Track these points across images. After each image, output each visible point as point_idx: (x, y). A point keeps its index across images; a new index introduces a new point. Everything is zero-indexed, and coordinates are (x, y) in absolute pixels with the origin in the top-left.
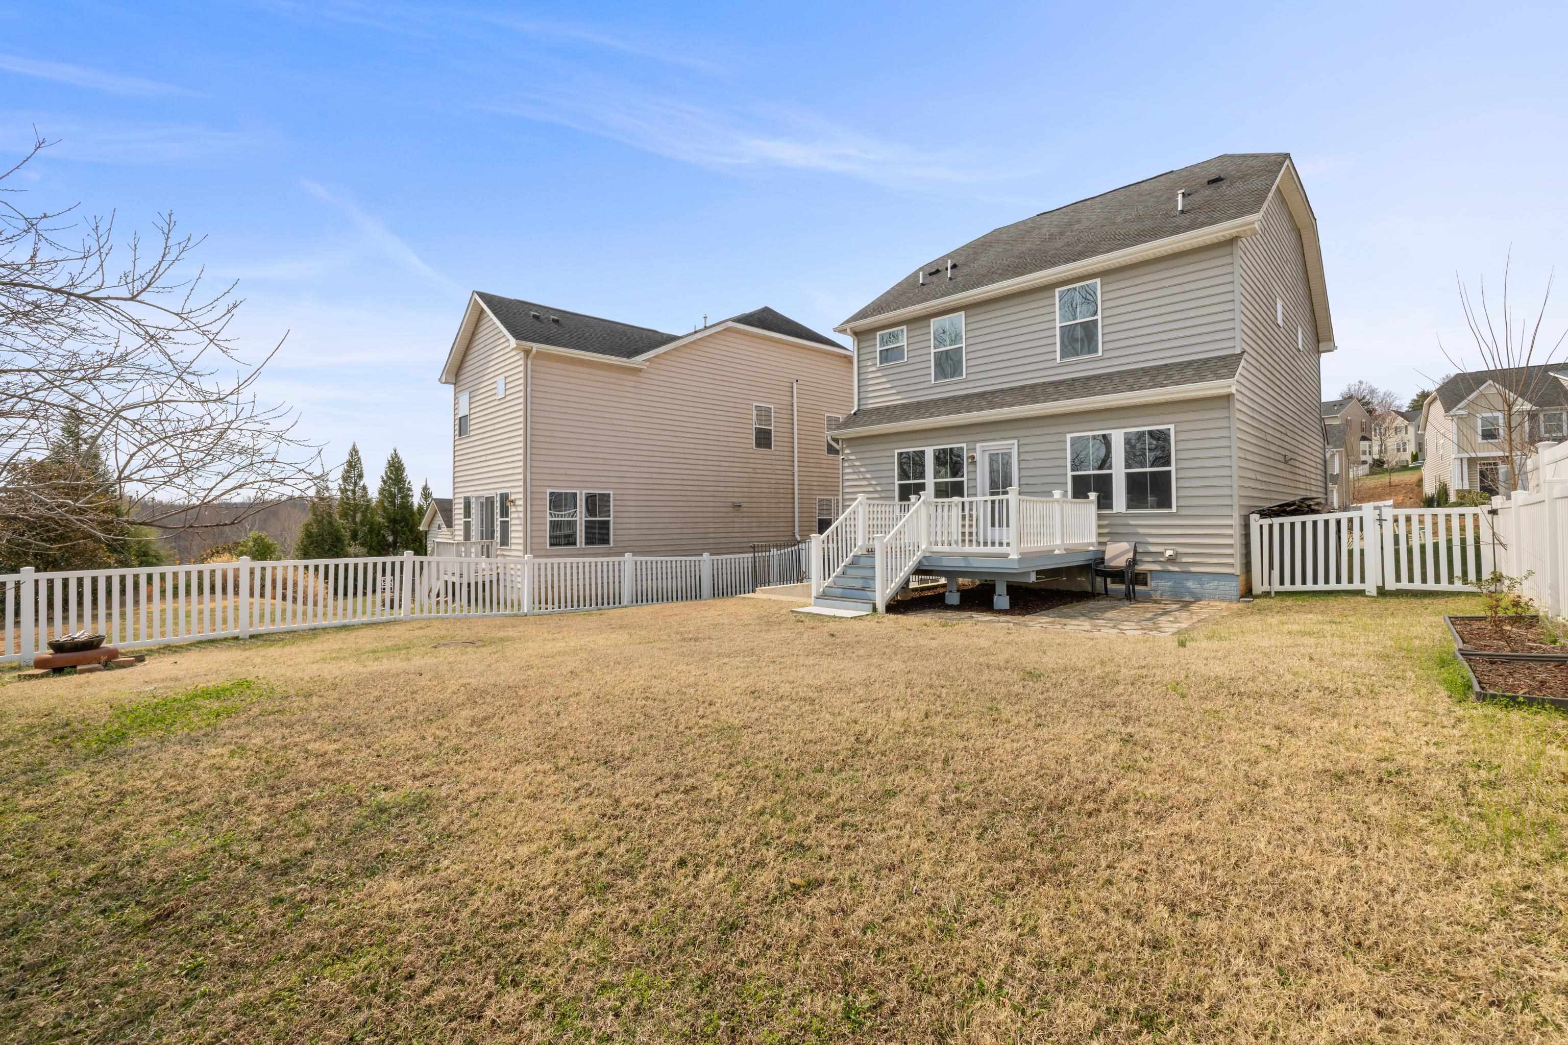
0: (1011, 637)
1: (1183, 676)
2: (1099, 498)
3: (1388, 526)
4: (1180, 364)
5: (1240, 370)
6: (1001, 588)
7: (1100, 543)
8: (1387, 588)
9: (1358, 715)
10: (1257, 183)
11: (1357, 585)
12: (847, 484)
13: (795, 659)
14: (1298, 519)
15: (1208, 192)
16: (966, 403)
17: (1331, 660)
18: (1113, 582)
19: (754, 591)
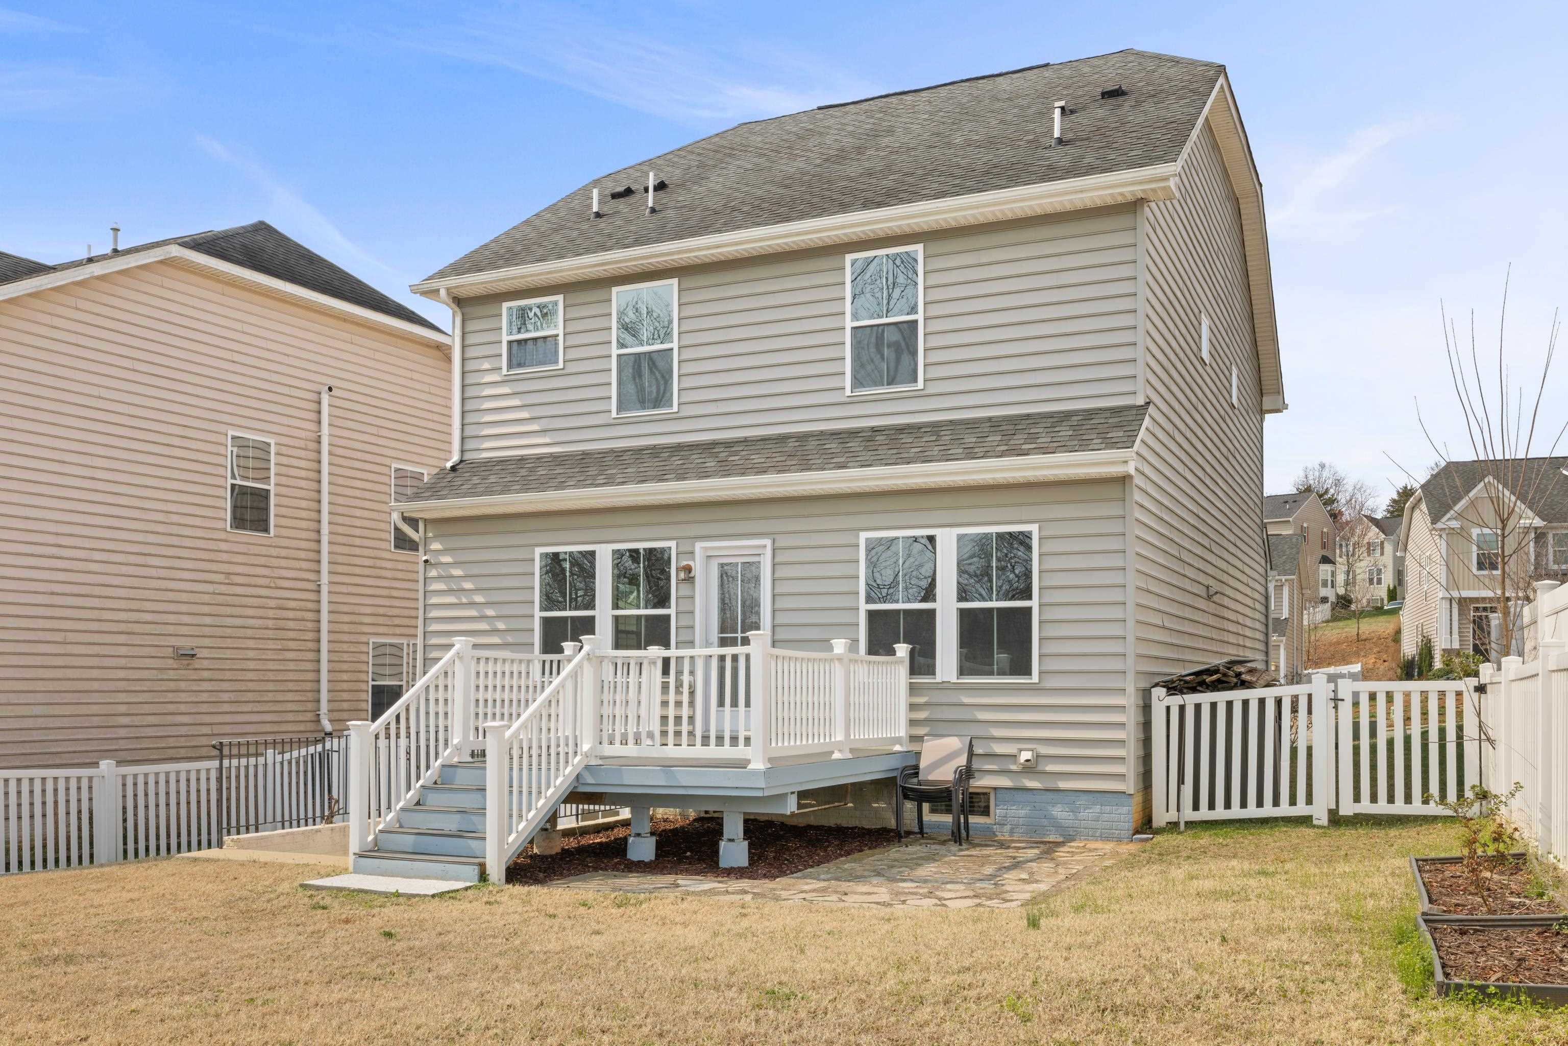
0: (745, 923)
1: (1028, 982)
2: (912, 653)
3: (1346, 709)
4: (1050, 415)
5: (1142, 433)
6: (734, 827)
7: (913, 739)
8: (1342, 812)
9: (1281, 1032)
10: (1176, 109)
11: (1301, 809)
12: (434, 614)
13: (299, 991)
14: (1221, 697)
15: (1101, 113)
16: (676, 461)
17: (1252, 939)
18: (933, 811)
19: (220, 845)
